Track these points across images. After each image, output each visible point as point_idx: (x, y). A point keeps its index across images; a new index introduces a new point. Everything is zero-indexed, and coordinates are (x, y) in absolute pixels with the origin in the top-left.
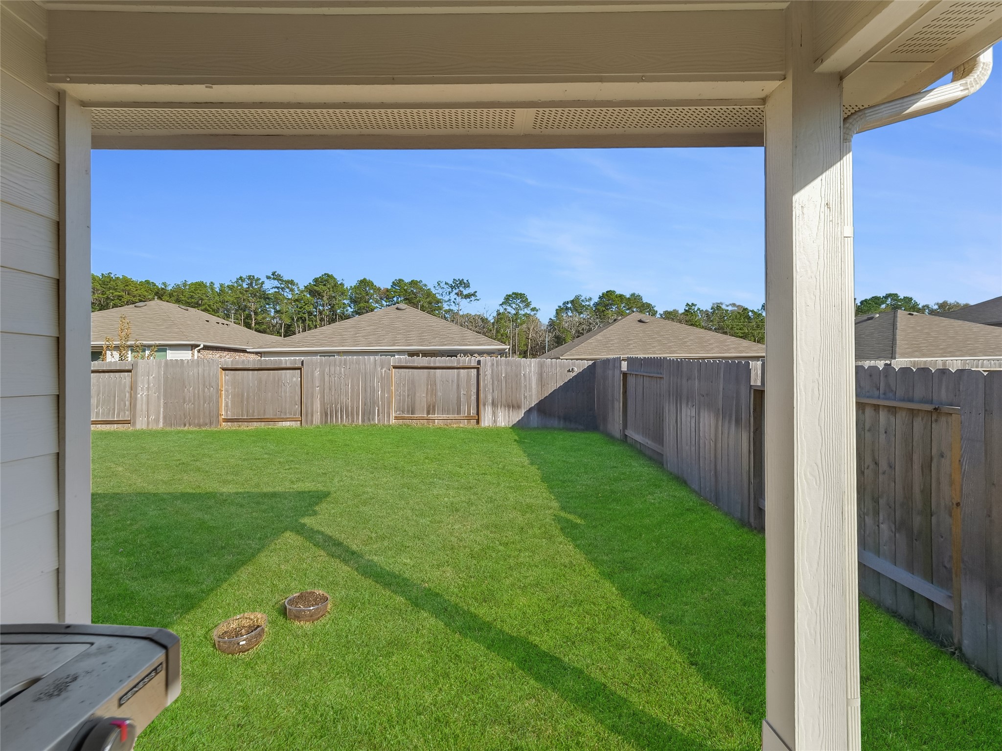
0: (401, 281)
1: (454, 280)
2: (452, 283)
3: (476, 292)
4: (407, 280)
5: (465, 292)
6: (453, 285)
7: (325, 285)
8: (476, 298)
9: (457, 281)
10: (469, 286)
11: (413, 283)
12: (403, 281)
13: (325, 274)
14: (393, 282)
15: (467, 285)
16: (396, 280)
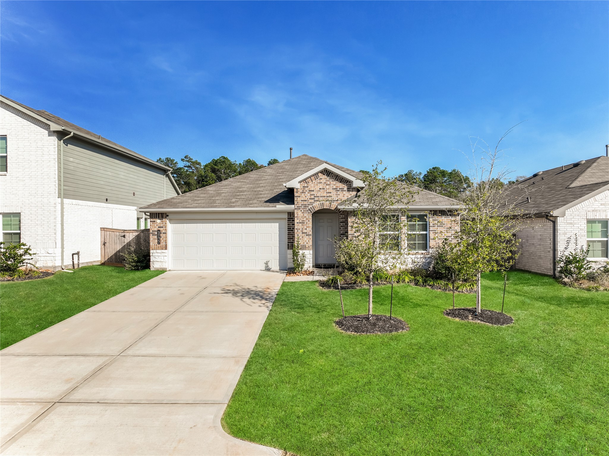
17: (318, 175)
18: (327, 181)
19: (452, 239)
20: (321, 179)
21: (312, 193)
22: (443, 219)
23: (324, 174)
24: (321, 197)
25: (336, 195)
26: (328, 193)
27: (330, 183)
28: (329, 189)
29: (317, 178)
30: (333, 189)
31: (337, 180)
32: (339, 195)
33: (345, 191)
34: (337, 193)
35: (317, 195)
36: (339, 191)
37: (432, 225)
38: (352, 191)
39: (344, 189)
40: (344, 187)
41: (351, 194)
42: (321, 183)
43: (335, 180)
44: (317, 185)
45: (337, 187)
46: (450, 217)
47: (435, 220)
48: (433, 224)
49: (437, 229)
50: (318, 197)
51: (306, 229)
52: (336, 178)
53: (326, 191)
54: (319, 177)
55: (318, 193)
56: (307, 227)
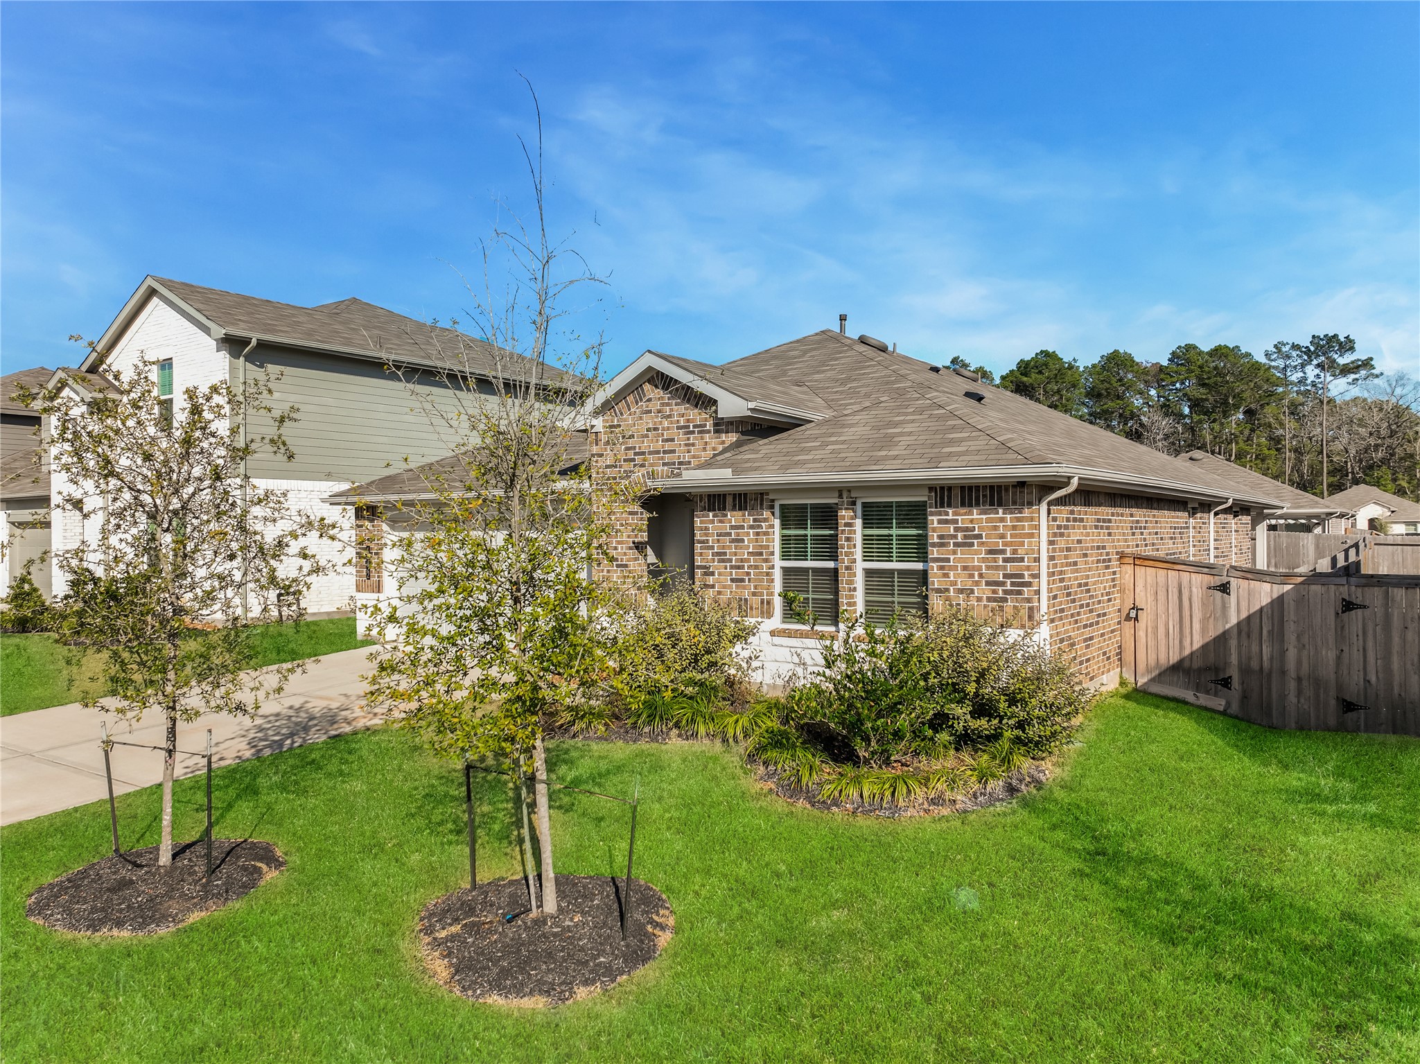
0: (1190, 347)
1: (1314, 337)
2: (1309, 345)
3: (1371, 359)
4: (1206, 347)
5: (1342, 361)
6: (1312, 349)
7: (1040, 372)
8: (1373, 371)
9: (1322, 340)
10: (1352, 349)
11: (1219, 352)
12: (1195, 347)
13: (1042, 352)
14: (1173, 352)
15: (1347, 345)
16: (1179, 347)
17: (643, 390)
18: (663, 404)
19: (1005, 592)
20: (650, 400)
21: (631, 443)
22: (975, 516)
23: (656, 387)
24: (651, 453)
25: (686, 445)
26: (667, 440)
27: (671, 410)
28: (668, 428)
29: (641, 400)
30: (678, 428)
31: (688, 401)
32: (693, 445)
33: (709, 432)
34: (689, 439)
35: (640, 448)
36: (693, 432)
37: (936, 540)
38: (727, 432)
39: (705, 426)
40: (706, 420)
41: (723, 442)
42: (650, 412)
43: (684, 399)
44: (641, 418)
45: (688, 421)
46: (1001, 511)
47: (946, 522)
48: (940, 537)
49: (955, 553)
50: (643, 453)
51: (616, 548)
52: (685, 395)
53: (663, 434)
54: (645, 396)
55: (643, 441)
56: (619, 543)
